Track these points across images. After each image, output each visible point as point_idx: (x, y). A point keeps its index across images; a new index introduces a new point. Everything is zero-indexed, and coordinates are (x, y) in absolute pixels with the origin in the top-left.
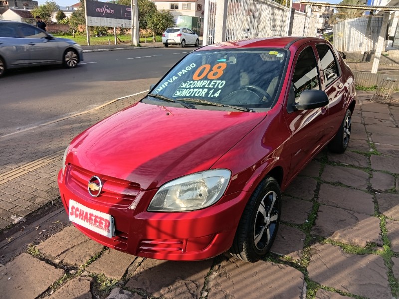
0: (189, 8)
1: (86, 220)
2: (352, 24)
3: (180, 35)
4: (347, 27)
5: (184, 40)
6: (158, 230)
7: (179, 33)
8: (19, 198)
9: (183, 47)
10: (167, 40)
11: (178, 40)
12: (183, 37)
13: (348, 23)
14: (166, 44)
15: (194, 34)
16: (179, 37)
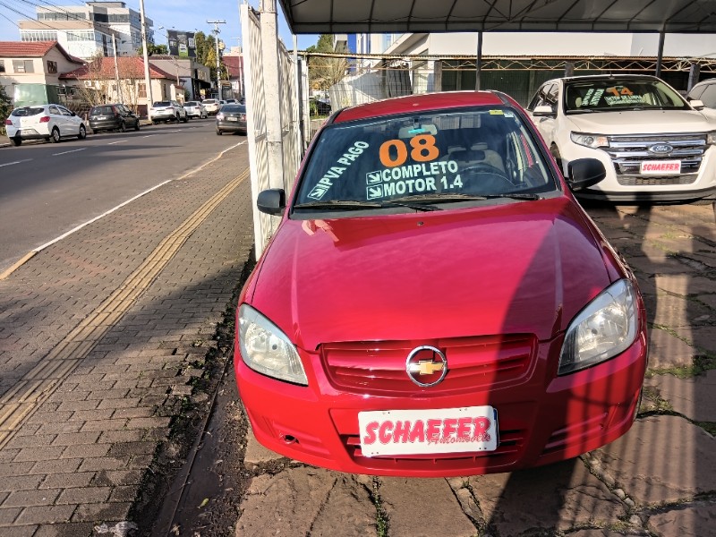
0: (29, 69)
1: (417, 439)
2: (354, 84)
3: (46, 119)
4: (349, 88)
5: (55, 128)
6: (586, 401)
7: (42, 115)
8: (63, 489)
9: (56, 142)
10: (19, 131)
11: (44, 129)
12: (54, 123)
13: (350, 83)
14: (18, 139)
15: (73, 115)
16: (46, 124)
